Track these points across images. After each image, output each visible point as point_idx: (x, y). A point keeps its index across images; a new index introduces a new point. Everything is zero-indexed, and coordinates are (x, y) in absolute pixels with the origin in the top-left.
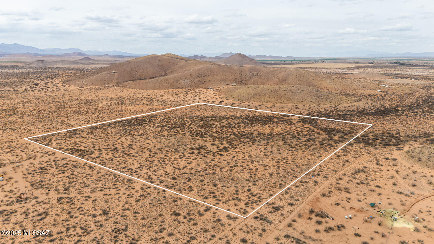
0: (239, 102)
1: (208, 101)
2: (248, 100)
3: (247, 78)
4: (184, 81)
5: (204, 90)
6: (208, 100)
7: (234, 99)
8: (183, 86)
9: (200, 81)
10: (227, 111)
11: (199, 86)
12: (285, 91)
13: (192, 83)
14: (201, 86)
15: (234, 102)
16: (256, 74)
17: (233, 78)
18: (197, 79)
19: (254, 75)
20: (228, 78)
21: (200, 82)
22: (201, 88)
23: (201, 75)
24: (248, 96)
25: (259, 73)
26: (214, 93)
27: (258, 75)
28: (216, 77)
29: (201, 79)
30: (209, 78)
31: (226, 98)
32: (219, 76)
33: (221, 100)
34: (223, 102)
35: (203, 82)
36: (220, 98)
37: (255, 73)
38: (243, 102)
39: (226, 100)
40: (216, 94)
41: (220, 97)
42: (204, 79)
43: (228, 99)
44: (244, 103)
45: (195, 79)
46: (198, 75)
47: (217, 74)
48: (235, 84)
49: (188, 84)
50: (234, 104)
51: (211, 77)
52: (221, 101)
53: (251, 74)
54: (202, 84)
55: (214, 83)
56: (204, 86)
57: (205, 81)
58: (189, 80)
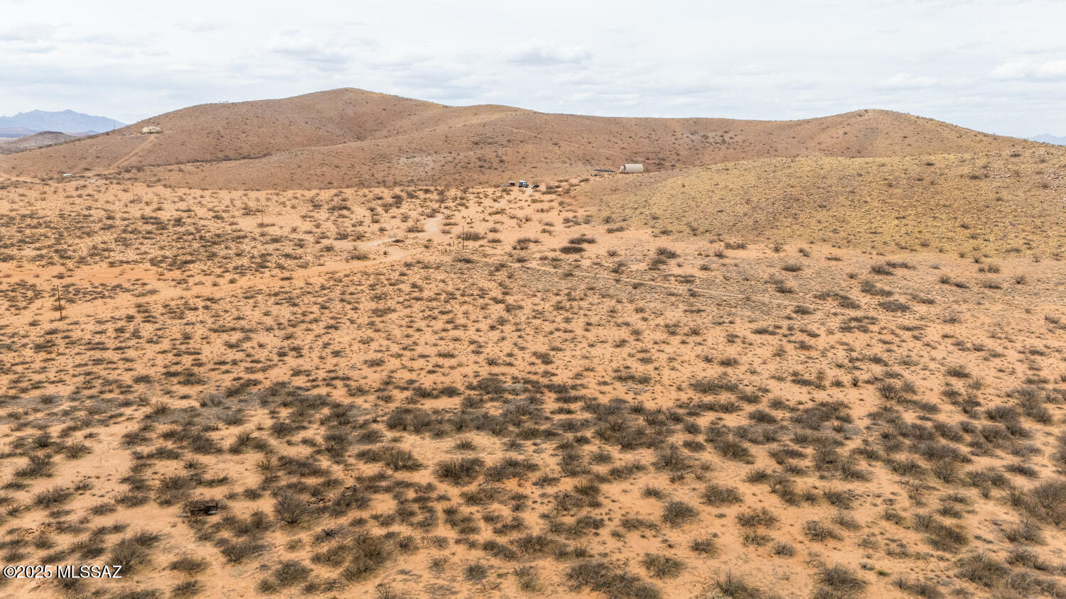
0: (702, 243)
1: (491, 236)
2: (757, 229)
3: (683, 153)
4: (410, 161)
5: (489, 191)
6: (494, 230)
7: (660, 225)
8: (398, 179)
9: (479, 159)
10: (634, 319)
11: (475, 176)
12: (975, 177)
13: (446, 168)
14: (483, 178)
15: (666, 243)
16: (719, 139)
17: (624, 151)
18: (472, 153)
19: (711, 140)
20: (601, 150)
21: (479, 163)
22: (481, 183)
23: (490, 140)
24: (746, 208)
25: (731, 134)
26: (534, 201)
28: (550, 147)
29: (489, 153)
30: (522, 152)
31: (607, 220)
32: (561, 143)
33: (576, 232)
34: (591, 241)
35: (495, 165)
36: (567, 221)
37: (710, 135)
38: (728, 246)
39: (610, 231)
40: (545, 206)
41: (570, 215)
42: (500, 153)
43: (621, 229)
44: (740, 253)
45: (462, 154)
46: (476, 139)
47: (556, 136)
48: (640, 167)
49: (428, 169)
50: (673, 255)
51: (530, 148)
52: (576, 236)
53: (693, 137)
54: (488, 172)
55: (539, 165)
56: (494, 176)
57: (502, 161)
58: (435, 156)
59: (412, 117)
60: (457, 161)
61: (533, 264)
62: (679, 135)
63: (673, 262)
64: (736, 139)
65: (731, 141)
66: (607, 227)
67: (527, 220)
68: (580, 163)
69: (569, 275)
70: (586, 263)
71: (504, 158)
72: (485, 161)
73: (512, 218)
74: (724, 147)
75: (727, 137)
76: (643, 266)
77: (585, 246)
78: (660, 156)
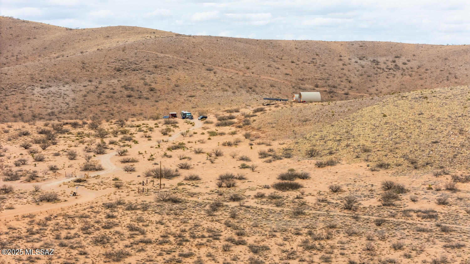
1: (185, 173)
3: (356, 80)
4: (46, 91)
5: (151, 123)
6: (185, 167)
8: (37, 111)
9: (126, 88)
11: (125, 107)
13: (89, 98)
14: (136, 109)
15: (388, 177)
16: (391, 65)
17: (288, 78)
18: (115, 81)
19: (383, 66)
20: (262, 77)
21: (126, 93)
22: (134, 115)
23: (134, 66)
25: (403, 59)
26: (213, 134)
27: (400, 65)
28: (205, 73)
30: (174, 79)
31: (311, 154)
32: (216, 69)
34: (304, 177)
35: (145, 94)
36: (263, 155)
37: (381, 60)
38: (456, 179)
39: (320, 165)
40: (232, 139)
41: (265, 149)
42: (148, 80)
43: (331, 163)
45: (105, 83)
46: (118, 65)
47: (208, 61)
48: (316, 95)
49: (68, 99)
50: (402, 190)
51: (180, 74)
52: (285, 171)
53: (363, 63)
54: (138, 102)
55: (198, 93)
56: (148, 107)
57: (152, 90)
58: (73, 85)
59: (31, 41)
60: (100, 90)
61: (251, 203)
62: (346, 60)
63: (405, 197)
64: (409, 65)
65: (404, 67)
66: (314, 161)
67: (218, 154)
68: (243, 91)
69: (298, 213)
70: (310, 200)
71: (154, 86)
72: (132, 89)
73: (198, 152)
74: (398, 73)
75: (399, 62)
76: (374, 202)
77: (298, 181)
78: (330, 82)
